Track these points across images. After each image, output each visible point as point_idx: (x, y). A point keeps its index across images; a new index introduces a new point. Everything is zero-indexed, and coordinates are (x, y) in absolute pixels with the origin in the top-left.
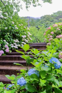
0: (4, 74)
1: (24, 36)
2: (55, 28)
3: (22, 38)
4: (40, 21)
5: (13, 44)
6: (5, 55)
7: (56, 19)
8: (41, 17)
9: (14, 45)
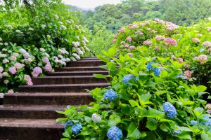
0: (54, 104)
1: (76, 44)
2: (133, 31)
3: (73, 46)
4: (94, 17)
5: (57, 56)
6: (43, 76)
7: (127, 13)
8: (97, 9)
9: (59, 59)
